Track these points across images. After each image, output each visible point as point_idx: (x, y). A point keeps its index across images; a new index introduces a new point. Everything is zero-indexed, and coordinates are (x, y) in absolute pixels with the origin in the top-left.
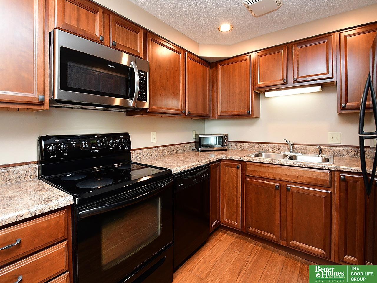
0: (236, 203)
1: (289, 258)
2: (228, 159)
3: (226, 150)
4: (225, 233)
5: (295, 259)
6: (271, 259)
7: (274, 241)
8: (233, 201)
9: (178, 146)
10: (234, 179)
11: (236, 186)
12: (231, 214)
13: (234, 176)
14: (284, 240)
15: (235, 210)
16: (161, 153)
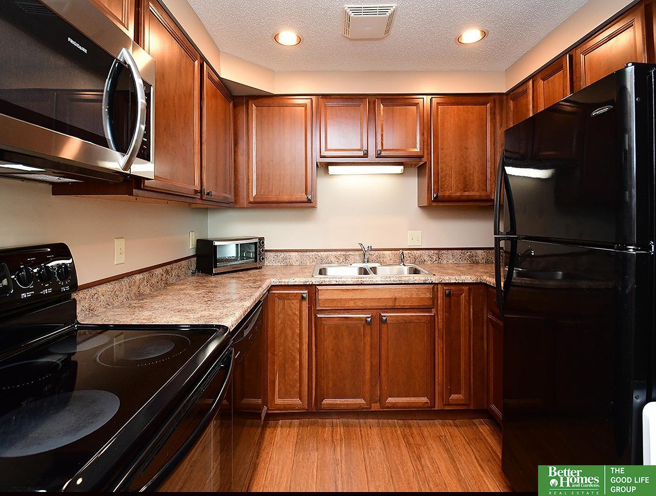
0: (298, 363)
1: (383, 427)
2: (283, 284)
3: (260, 268)
4: (275, 427)
5: (390, 426)
6: (364, 439)
7: (362, 408)
8: (293, 361)
9: (168, 267)
10: (294, 320)
11: (299, 332)
12: (289, 387)
13: (295, 314)
14: (376, 402)
15: (297, 376)
16: (136, 289)
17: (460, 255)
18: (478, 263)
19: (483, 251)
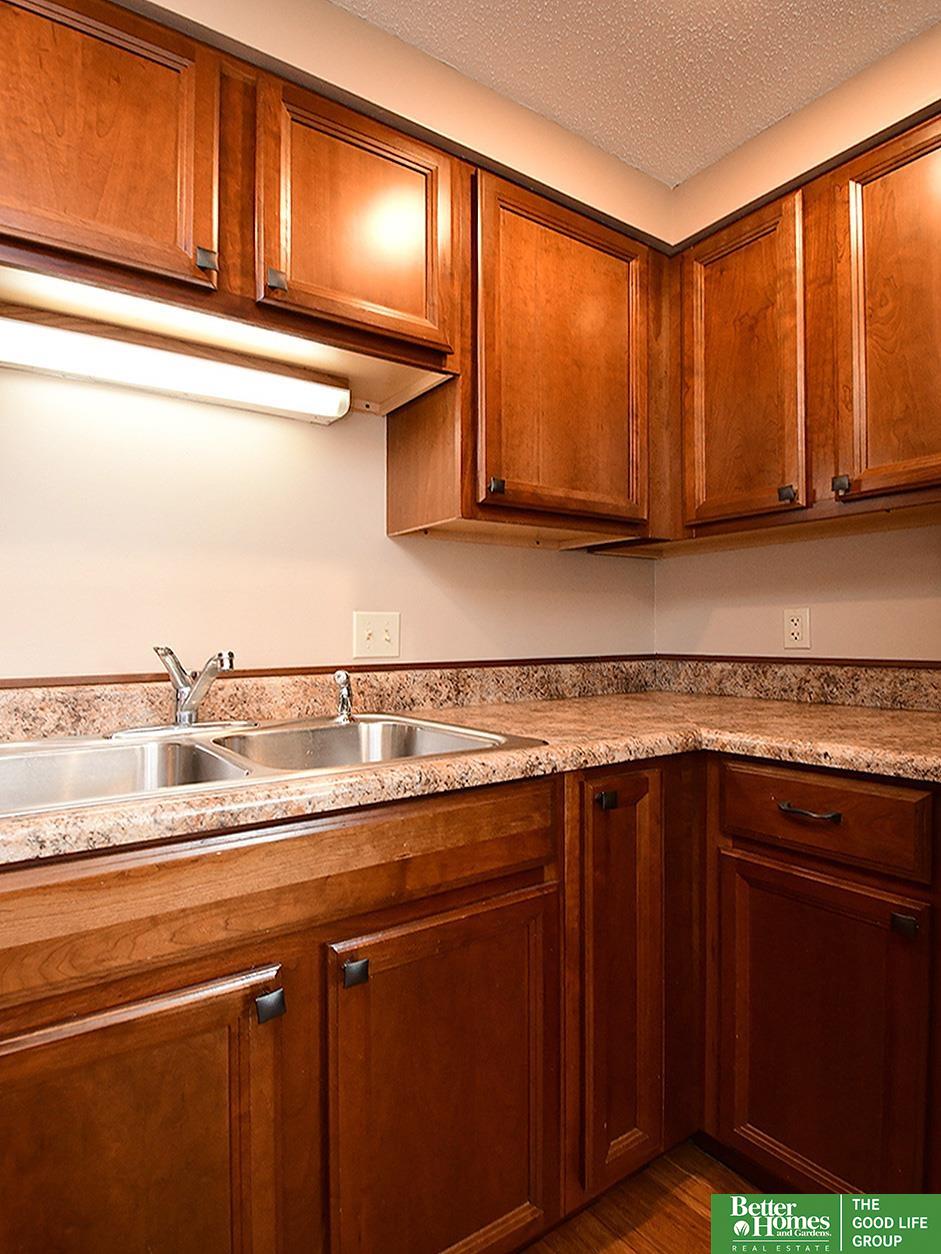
17: (518, 680)
18: (562, 697)
19: (573, 667)
